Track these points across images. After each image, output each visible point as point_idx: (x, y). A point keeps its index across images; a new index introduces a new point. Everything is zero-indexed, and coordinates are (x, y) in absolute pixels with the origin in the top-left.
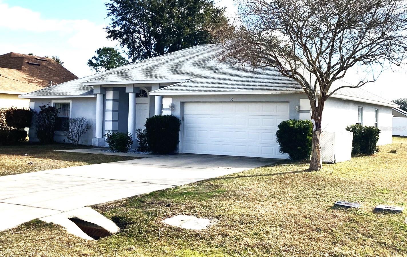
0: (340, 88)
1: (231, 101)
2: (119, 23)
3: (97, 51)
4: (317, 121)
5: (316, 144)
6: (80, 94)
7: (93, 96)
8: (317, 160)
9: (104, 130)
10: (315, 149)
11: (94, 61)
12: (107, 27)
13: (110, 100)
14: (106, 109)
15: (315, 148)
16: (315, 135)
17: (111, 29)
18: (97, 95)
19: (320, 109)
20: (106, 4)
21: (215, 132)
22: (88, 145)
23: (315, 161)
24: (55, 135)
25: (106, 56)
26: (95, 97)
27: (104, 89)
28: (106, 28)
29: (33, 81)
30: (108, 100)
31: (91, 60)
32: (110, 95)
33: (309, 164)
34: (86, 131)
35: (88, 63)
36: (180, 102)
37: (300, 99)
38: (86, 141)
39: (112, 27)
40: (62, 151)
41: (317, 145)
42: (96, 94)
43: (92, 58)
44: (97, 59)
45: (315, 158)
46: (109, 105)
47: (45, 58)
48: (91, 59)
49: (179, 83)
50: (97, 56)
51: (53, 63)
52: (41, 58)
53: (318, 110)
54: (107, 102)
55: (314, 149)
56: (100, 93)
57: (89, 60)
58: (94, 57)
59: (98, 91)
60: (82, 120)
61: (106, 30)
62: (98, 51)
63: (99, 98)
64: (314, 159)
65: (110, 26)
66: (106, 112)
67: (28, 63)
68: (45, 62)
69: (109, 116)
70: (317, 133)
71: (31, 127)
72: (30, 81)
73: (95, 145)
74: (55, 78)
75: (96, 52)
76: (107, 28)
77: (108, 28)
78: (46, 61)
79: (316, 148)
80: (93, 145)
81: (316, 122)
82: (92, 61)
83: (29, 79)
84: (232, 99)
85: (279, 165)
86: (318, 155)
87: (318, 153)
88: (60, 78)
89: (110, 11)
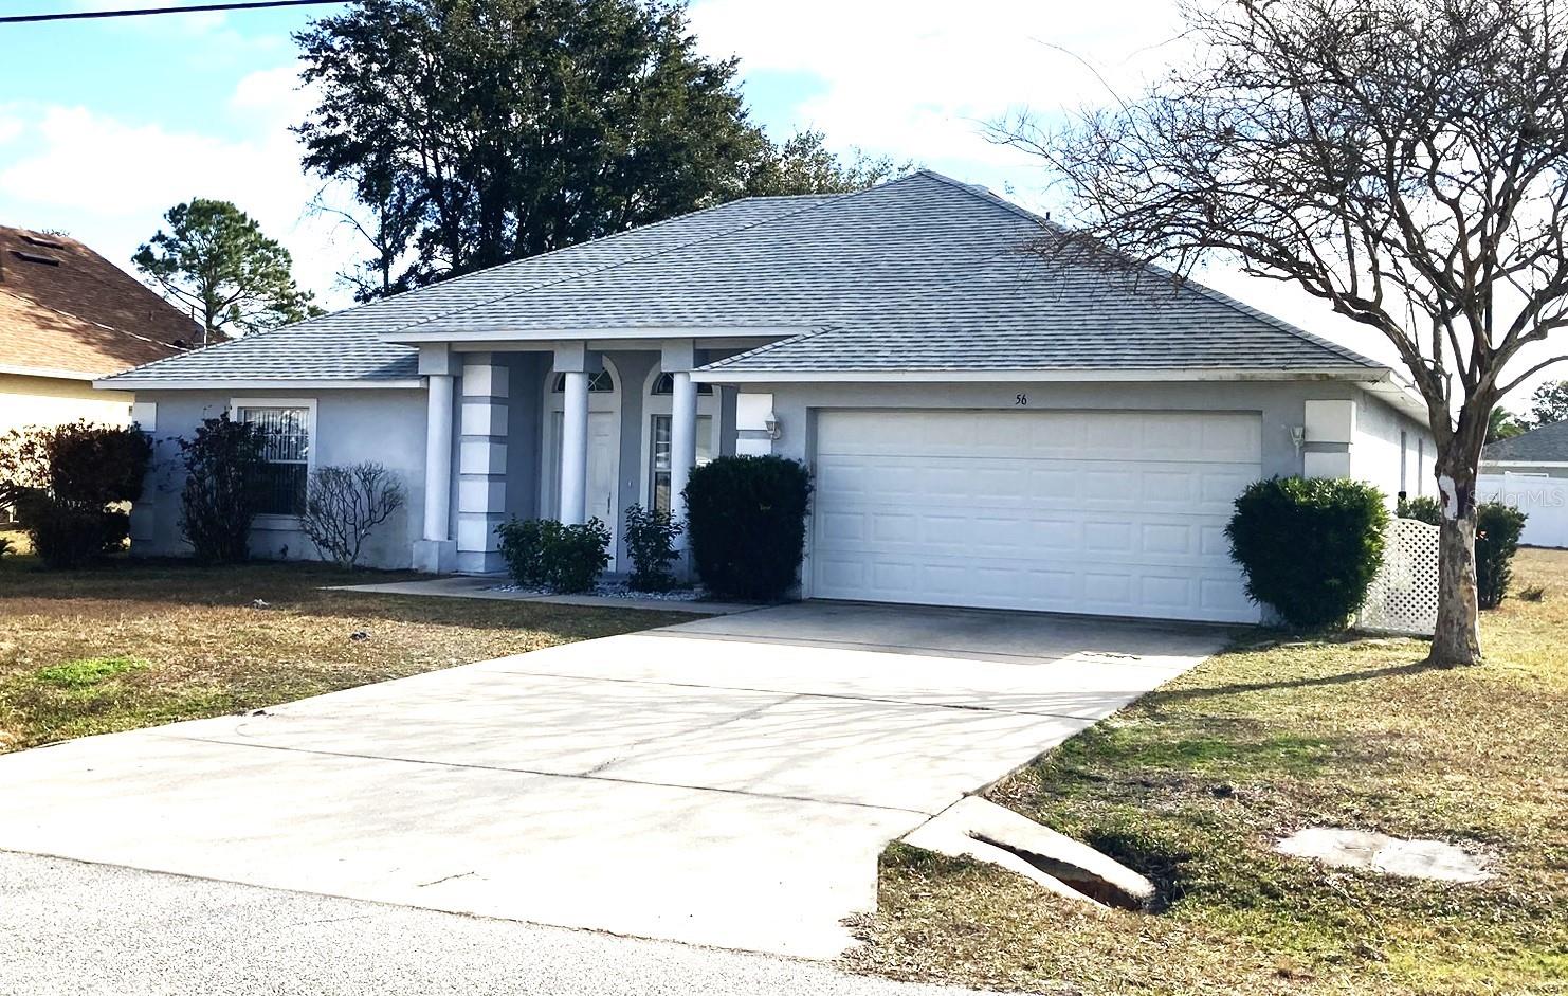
0: (1552, 361)
1: (1020, 406)
2: (350, 111)
3: (170, 214)
4: (1462, 484)
5: (1461, 570)
6: (356, 375)
7: (416, 384)
8: (1466, 625)
9: (454, 512)
10: (1458, 585)
11: (158, 252)
12: (304, 125)
13: (477, 399)
14: (463, 433)
15: (1457, 583)
16: (1455, 536)
17: (324, 132)
18: (433, 380)
19: (1475, 438)
20: (296, 34)
21: (950, 520)
22: (384, 568)
23: (1456, 629)
24: (254, 529)
25: (204, 234)
26: (426, 387)
27: (461, 357)
28: (299, 127)
29: (54, 324)
30: (474, 399)
31: (148, 247)
32: (480, 381)
33: (1431, 643)
34: (386, 514)
35: (136, 257)
36: (808, 408)
37: (1307, 403)
38: (379, 552)
39: (323, 124)
40: (335, 588)
41: (1464, 573)
42: (427, 377)
43: (153, 241)
44: (170, 245)
45: (1458, 620)
46: (479, 419)
47: (54, 239)
48: (147, 243)
49: (791, 340)
50: (169, 231)
51: (85, 255)
52: (39, 236)
53: (1466, 443)
54: (466, 407)
55: (1454, 587)
56: (446, 372)
57: (142, 247)
58: (160, 238)
59: (436, 367)
60: (369, 476)
61: (299, 136)
62: (175, 215)
63: (438, 390)
64: (1452, 622)
65: (317, 119)
66: (462, 445)
67: (17, 255)
68: (58, 254)
69: (478, 458)
70: (1464, 526)
71: (141, 500)
72: (46, 325)
73: (425, 567)
74: (120, 314)
75: (168, 216)
76: (306, 127)
77: (308, 129)
78: (61, 248)
79: (1462, 581)
80: (414, 567)
81: (1459, 486)
82: (152, 250)
83: (38, 317)
84: (1023, 400)
85: (1277, 645)
86: (1469, 609)
87: (1468, 602)
88: (135, 314)
89: (311, 64)
